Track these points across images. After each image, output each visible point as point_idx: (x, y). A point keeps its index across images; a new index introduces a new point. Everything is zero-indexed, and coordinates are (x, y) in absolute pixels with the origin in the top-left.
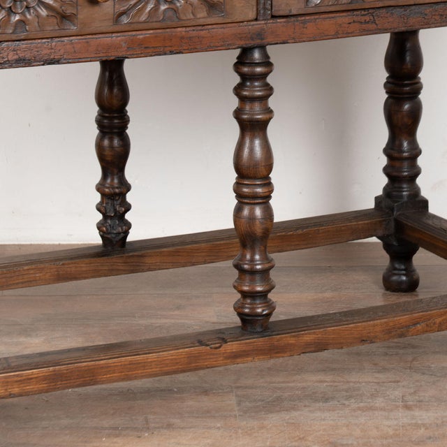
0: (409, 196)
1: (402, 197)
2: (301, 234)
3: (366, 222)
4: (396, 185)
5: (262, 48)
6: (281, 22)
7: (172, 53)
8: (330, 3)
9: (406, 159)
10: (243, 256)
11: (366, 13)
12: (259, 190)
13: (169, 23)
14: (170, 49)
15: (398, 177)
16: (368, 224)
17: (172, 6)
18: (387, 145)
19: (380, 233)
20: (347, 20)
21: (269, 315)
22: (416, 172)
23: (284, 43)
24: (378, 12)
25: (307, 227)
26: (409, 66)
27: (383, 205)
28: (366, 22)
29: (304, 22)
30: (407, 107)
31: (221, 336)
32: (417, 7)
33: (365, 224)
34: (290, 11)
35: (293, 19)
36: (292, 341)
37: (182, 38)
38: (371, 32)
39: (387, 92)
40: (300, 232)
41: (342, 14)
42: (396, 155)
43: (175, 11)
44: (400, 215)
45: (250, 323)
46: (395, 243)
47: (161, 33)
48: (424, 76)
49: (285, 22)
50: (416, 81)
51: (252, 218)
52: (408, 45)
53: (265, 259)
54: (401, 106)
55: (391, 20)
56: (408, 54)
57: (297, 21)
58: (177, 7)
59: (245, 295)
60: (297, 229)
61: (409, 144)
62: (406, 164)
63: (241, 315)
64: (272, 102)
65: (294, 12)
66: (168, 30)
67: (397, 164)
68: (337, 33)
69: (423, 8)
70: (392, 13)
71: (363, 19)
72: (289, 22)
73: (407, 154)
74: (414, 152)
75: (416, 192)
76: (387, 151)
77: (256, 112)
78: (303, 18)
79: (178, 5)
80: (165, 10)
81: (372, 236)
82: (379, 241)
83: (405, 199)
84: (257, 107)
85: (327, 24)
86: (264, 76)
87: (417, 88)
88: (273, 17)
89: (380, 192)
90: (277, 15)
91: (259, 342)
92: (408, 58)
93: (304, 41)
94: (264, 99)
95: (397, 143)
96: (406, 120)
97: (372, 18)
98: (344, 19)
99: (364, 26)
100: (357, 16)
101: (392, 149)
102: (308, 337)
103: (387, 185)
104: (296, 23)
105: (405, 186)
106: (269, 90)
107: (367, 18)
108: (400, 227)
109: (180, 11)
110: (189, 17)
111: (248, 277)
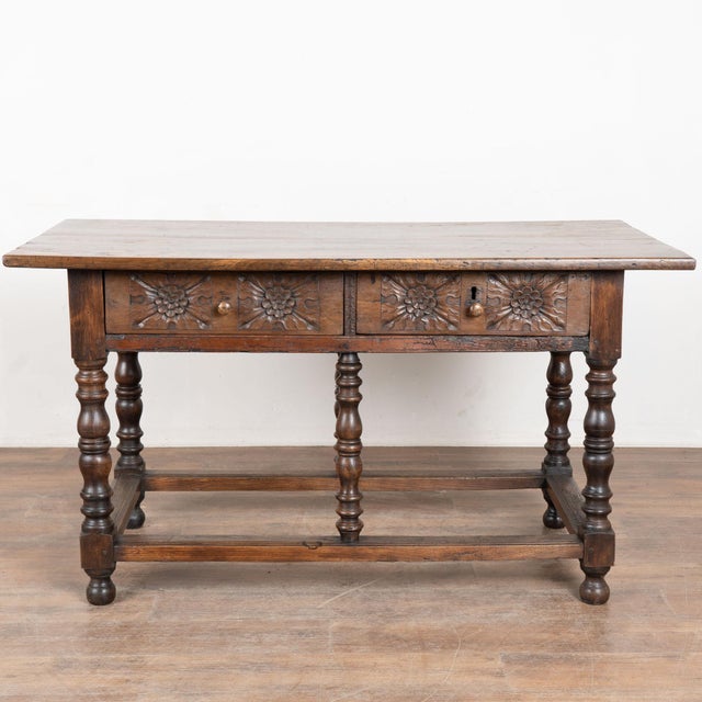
5: (355, 354)
6: (362, 339)
7: (280, 352)
8: (400, 329)
10: (342, 493)
11: (427, 337)
12: (352, 447)
20: (413, 341)
21: (359, 531)
24: (436, 337)
28: (428, 344)
29: (381, 340)
32: (467, 337)
34: (370, 331)
35: (371, 337)
45: (349, 536)
49: (365, 338)
51: (349, 467)
53: (357, 493)
55: (447, 344)
57: (375, 338)
59: (343, 517)
63: (340, 530)
64: (361, 389)
65: (373, 332)
69: (472, 337)
70: (448, 340)
71: (425, 341)
72: (368, 339)
77: (350, 396)
78: (379, 337)
80: (275, 323)
84: (352, 393)
86: (355, 373)
88: (357, 334)
90: (360, 333)
94: (357, 387)
97: (431, 341)
98: (411, 340)
99: (427, 346)
100: (421, 339)
104: (374, 340)
106: (359, 382)
107: (428, 341)
111: (344, 505)
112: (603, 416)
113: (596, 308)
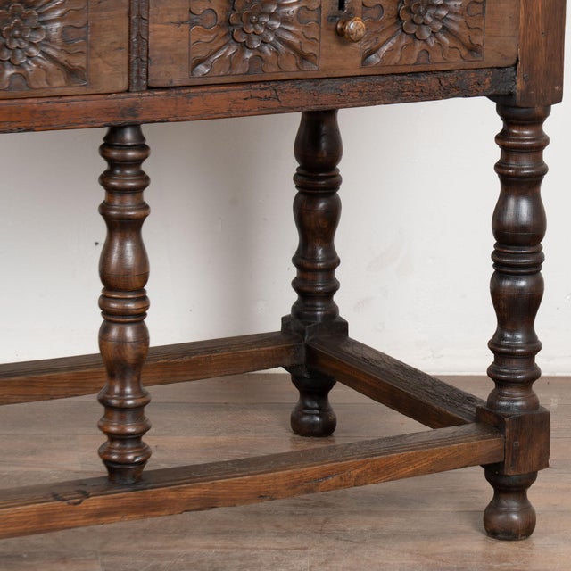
0: (324, 317)
1: (315, 317)
2: (188, 362)
3: (270, 348)
4: (308, 303)
5: (136, 127)
6: (159, 95)
7: (20, 130)
8: (222, 73)
9: (321, 270)
10: (111, 388)
11: (267, 86)
12: (131, 306)
13: (16, 93)
14: (18, 125)
15: (311, 293)
16: (272, 351)
17: (20, 71)
18: (298, 252)
19: (288, 362)
20: (242, 94)
21: (143, 463)
22: (334, 287)
23: (162, 121)
24: (281, 85)
25: (196, 354)
26: (325, 154)
27: (292, 327)
28: (267, 98)
29: (189, 96)
30: (321, 205)
31: (82, 489)
32: (330, 81)
33: (268, 350)
34: (171, 82)
35: (174, 92)
36: (172, 496)
37: (34, 111)
38: (274, 111)
39: (297, 187)
40: (187, 359)
41: (236, 87)
42: (308, 265)
43: (25, 77)
44: (311, 340)
45: (119, 473)
46: (306, 375)
47: (7, 104)
48: (343, 167)
49: (164, 95)
50: (333, 173)
51: (122, 340)
52: (324, 128)
53: (138, 392)
54: (315, 204)
55: (298, 96)
56: (323, 139)
57: (180, 94)
58: (27, 72)
59: (113, 437)
60: (183, 355)
61: (324, 252)
62: (320, 276)
63: (107, 462)
64: (147, 196)
65: (176, 83)
66: (15, 101)
67: (309, 276)
68: (230, 110)
69: (337, 81)
70: (299, 88)
71: (262, 94)
72: (169, 95)
73: (321, 264)
74: (331, 262)
75: (332, 312)
76: (297, 261)
77: (127, 207)
78: (187, 91)
79: (29, 69)
80: (11, 76)
81: (277, 366)
82: (287, 372)
83: (320, 321)
84: (129, 201)
85: (218, 99)
86: (137, 163)
87: (334, 183)
88: (150, 88)
89: (288, 312)
90: (154, 86)
91: (130, 496)
92: (323, 145)
93: (189, 120)
94: (138, 191)
95: (310, 250)
96: (320, 221)
97: (274, 93)
98: (239, 93)
99: (264, 103)
100: (256, 91)
101: (303, 258)
102: (193, 491)
103: (297, 303)
104: (179, 97)
105: (319, 304)
106: (144, 180)
107: (268, 93)
108: (312, 355)
109: (30, 78)
110: (42, 86)
111: (116, 415)
112: (525, 207)
113: (528, 14)
